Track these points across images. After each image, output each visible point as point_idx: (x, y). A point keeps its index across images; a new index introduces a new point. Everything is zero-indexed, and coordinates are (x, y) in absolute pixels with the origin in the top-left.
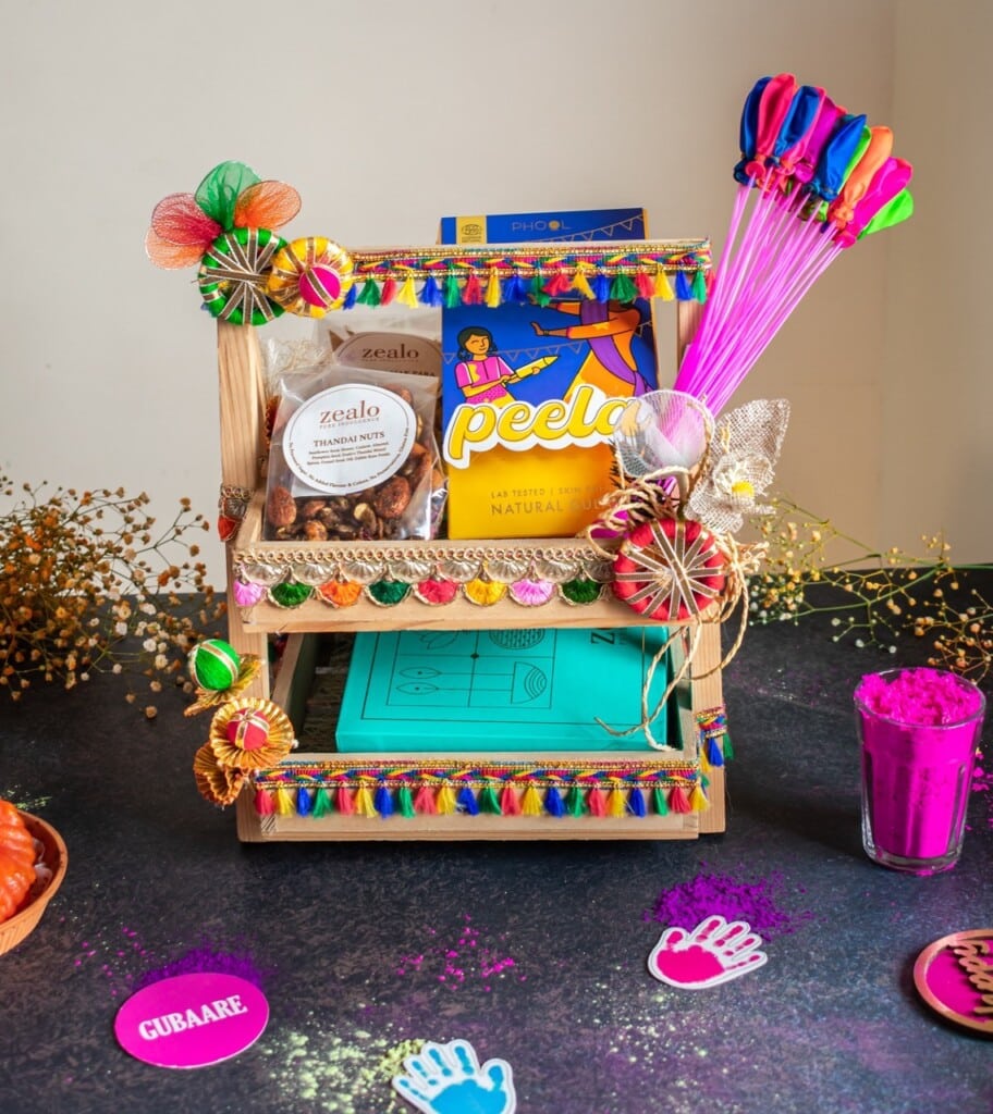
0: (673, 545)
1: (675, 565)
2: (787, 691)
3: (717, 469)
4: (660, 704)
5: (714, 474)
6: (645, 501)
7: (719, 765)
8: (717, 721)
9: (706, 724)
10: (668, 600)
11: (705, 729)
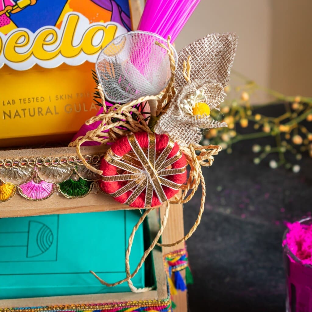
0: (146, 154)
1: (149, 168)
2: (226, 206)
3: (181, 97)
4: (140, 264)
5: (179, 101)
6: (123, 121)
7: (183, 290)
8: (181, 260)
9: (173, 261)
10: (144, 192)
11: (172, 265)
